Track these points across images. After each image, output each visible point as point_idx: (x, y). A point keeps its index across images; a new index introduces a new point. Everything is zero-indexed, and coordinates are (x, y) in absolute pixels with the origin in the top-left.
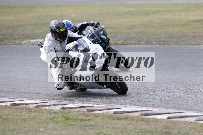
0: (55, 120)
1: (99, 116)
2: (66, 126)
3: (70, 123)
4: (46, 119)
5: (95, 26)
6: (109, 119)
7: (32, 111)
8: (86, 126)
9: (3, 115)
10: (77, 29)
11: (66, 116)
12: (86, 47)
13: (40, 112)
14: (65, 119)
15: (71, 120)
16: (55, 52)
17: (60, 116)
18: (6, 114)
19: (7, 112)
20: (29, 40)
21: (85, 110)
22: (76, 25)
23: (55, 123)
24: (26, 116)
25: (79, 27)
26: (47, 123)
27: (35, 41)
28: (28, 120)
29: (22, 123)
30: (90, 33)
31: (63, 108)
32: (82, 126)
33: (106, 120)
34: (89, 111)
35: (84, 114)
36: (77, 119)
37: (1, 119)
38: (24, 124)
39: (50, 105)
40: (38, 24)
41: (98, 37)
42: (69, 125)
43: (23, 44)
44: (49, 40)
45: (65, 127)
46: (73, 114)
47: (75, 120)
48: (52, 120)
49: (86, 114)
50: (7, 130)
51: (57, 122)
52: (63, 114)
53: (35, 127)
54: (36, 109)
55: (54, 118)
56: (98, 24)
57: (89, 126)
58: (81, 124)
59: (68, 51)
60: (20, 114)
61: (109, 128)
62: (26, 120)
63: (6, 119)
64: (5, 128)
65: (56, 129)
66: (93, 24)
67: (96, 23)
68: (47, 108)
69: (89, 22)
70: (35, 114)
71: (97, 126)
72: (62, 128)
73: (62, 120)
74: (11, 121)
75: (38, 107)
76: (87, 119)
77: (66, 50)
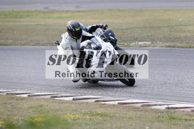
0: (160, 119)
2: (171, 125)
3: (174, 122)
4: (151, 118)
5: (104, 28)
7: (138, 110)
8: (191, 126)
9: (110, 113)
11: (171, 115)
12: (99, 45)
13: (146, 112)
14: (170, 118)
15: (176, 120)
16: (72, 49)
17: (165, 116)
18: (113, 112)
19: (115, 111)
20: (137, 43)
21: (189, 110)
23: (160, 122)
24: (132, 115)
25: (89, 29)
26: (153, 122)
27: (142, 43)
28: (134, 119)
29: (128, 121)
31: (168, 108)
32: (186, 125)
34: (193, 112)
35: (189, 114)
36: (182, 119)
37: (109, 117)
38: (131, 122)
39: (155, 105)
40: (146, 27)
42: (173, 124)
43: (131, 46)
44: (66, 38)
45: (170, 126)
46: (178, 114)
47: (180, 119)
48: (157, 119)
49: (191, 114)
50: (113, 128)
51: (162, 121)
52: (168, 113)
53: (140, 126)
54: (142, 108)
55: (159, 117)
56: (106, 26)
57: (193, 126)
58: (185, 124)
59: (83, 48)
60: (126, 113)
63: (114, 117)
64: (112, 126)
66: (102, 26)
68: (153, 107)
69: (98, 25)
70: (141, 112)
72: (167, 127)
73: (167, 120)
74: (118, 119)
75: (144, 106)
76: (192, 120)
77: (80, 48)
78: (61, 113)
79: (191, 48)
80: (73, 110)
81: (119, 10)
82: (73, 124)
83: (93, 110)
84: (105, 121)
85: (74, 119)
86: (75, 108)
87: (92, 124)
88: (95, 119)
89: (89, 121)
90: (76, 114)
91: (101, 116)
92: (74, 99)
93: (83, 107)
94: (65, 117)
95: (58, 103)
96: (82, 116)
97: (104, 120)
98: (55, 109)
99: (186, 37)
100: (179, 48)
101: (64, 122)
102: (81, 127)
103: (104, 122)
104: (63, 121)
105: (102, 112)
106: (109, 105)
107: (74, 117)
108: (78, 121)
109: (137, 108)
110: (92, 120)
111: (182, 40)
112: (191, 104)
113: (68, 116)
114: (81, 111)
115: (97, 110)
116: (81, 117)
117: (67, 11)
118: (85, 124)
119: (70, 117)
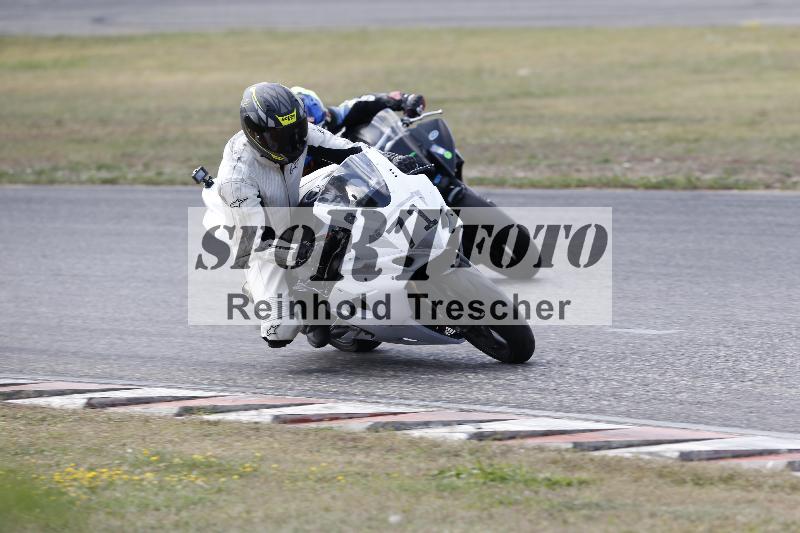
0: (445, 481)
1: (621, 470)
2: (492, 506)
3: (504, 493)
4: (411, 478)
5: (409, 109)
6: (661, 481)
7: (355, 447)
8: (571, 508)
9: (242, 459)
10: (340, 121)
11: (491, 465)
12: (378, 187)
13: (388, 451)
14: (486, 478)
15: (512, 483)
16: (262, 204)
17: (465, 467)
18: (255, 457)
19: (260, 449)
21: (564, 443)
22: (334, 108)
23: (446, 494)
24: (333, 467)
25: (347, 112)
26: (417, 495)
28: (339, 481)
29: (316, 490)
30: (389, 139)
31: (480, 436)
32: (553, 507)
33: (647, 486)
34: (583, 450)
35: (563, 459)
36: (534, 480)
37: (236, 477)
38: (326, 497)
39: (427, 424)
41: (421, 151)
42: (501, 503)
44: (239, 159)
45: (485, 509)
46: (520, 461)
47: (526, 483)
48: (434, 483)
49: (570, 461)
50: (256, 520)
51: (454, 489)
52: (478, 458)
53: (366, 510)
54: (372, 436)
55: (441, 472)
56: (419, 101)
57: (580, 509)
58: (549, 500)
59: (310, 200)
60: (308, 457)
61: (662, 516)
62: (335, 481)
63: (256, 476)
64: (248, 512)
65: (451, 519)
66: (400, 101)
67: (411, 98)
68: (416, 433)
69: (383, 95)
70: (368, 456)
71: (614, 508)
72: (474, 513)
73: (476, 483)
74: (273, 484)
75: (381, 429)
76: (575, 482)
77: (300, 198)
78: (40, 462)
79: (567, 186)
80: (88, 449)
81: (271, 34)
82: (88, 509)
83: (170, 447)
84: (220, 491)
85: (93, 485)
86: (95, 441)
87: (166, 507)
88: (179, 487)
89: (156, 494)
90: (102, 467)
91: (205, 474)
92: (93, 401)
93: (128, 437)
94: (57, 477)
95: (24, 422)
96: (126, 472)
97: (215, 490)
98: (14, 444)
99: (548, 144)
100: (521, 186)
101: (53, 498)
102: (123, 517)
103: (214, 497)
104: (48, 493)
105: (209, 454)
106: (236, 425)
107: (94, 478)
108: (108, 493)
109: (349, 437)
110: (169, 490)
111: (533, 157)
112: (569, 418)
113: (68, 474)
114: (121, 452)
115: (185, 448)
116: (121, 479)
117: (58, 40)
118: (138, 506)
119: (75, 480)
